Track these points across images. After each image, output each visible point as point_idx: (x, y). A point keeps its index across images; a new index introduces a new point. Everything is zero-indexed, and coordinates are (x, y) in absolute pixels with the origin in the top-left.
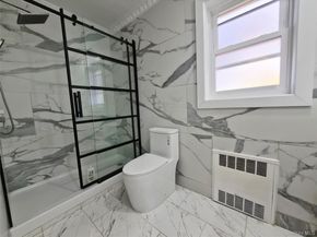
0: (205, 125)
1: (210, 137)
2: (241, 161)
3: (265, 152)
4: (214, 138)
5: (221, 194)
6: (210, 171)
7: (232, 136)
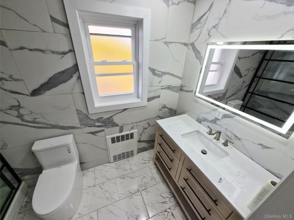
0: (97, 124)
1: (103, 130)
2: (123, 136)
3: (132, 128)
4: (106, 130)
5: (115, 157)
6: (106, 150)
7: (117, 125)
